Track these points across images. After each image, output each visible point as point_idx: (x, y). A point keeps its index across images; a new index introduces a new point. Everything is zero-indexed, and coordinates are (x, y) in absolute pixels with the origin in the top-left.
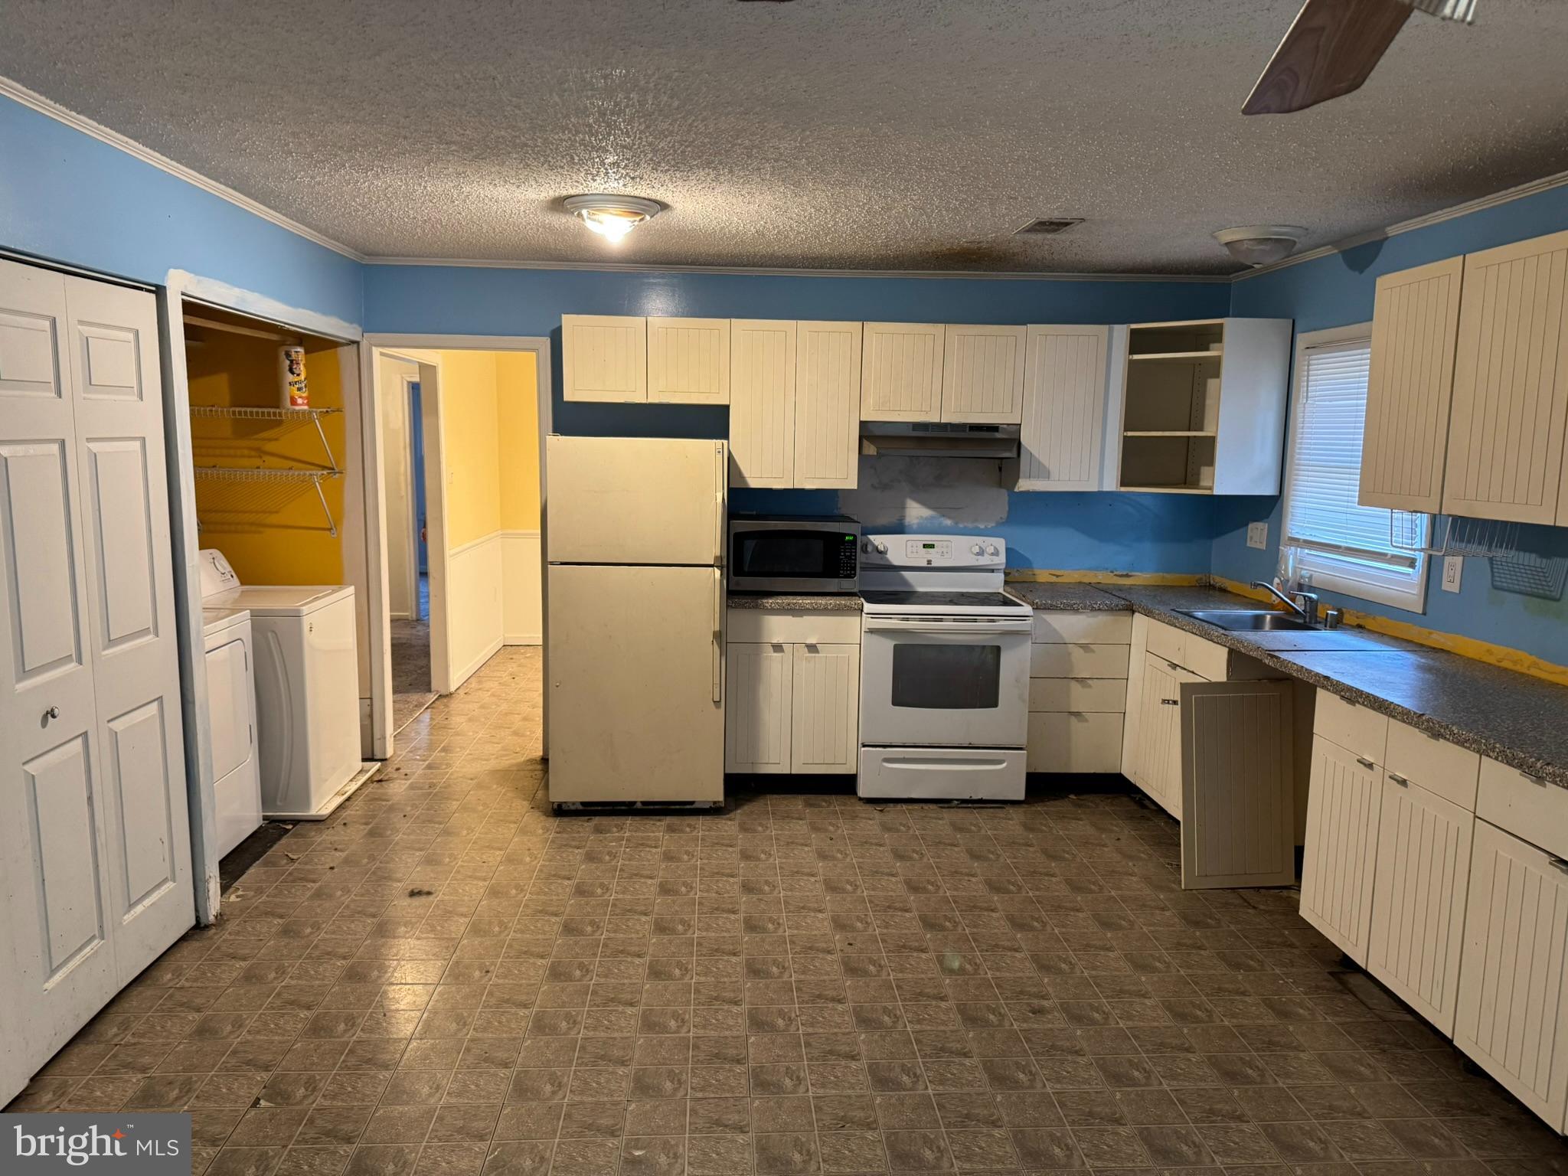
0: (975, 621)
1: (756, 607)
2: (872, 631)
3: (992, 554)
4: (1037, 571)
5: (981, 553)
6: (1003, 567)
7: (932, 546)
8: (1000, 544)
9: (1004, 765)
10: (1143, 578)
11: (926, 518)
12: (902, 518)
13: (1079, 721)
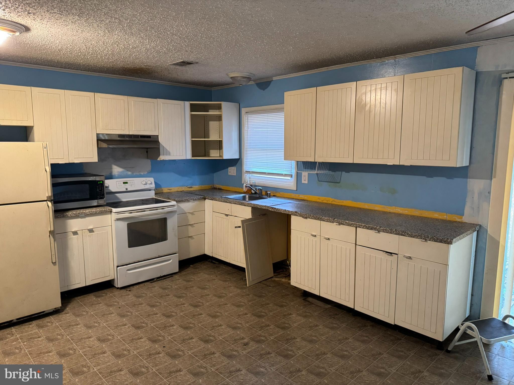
0: (157, 210)
1: (64, 217)
2: (118, 220)
3: (150, 184)
4: (163, 189)
5: (146, 184)
6: (154, 188)
7: (127, 183)
8: (152, 180)
9: (171, 261)
10: (196, 188)
11: (121, 172)
12: (111, 173)
13: (192, 239)
